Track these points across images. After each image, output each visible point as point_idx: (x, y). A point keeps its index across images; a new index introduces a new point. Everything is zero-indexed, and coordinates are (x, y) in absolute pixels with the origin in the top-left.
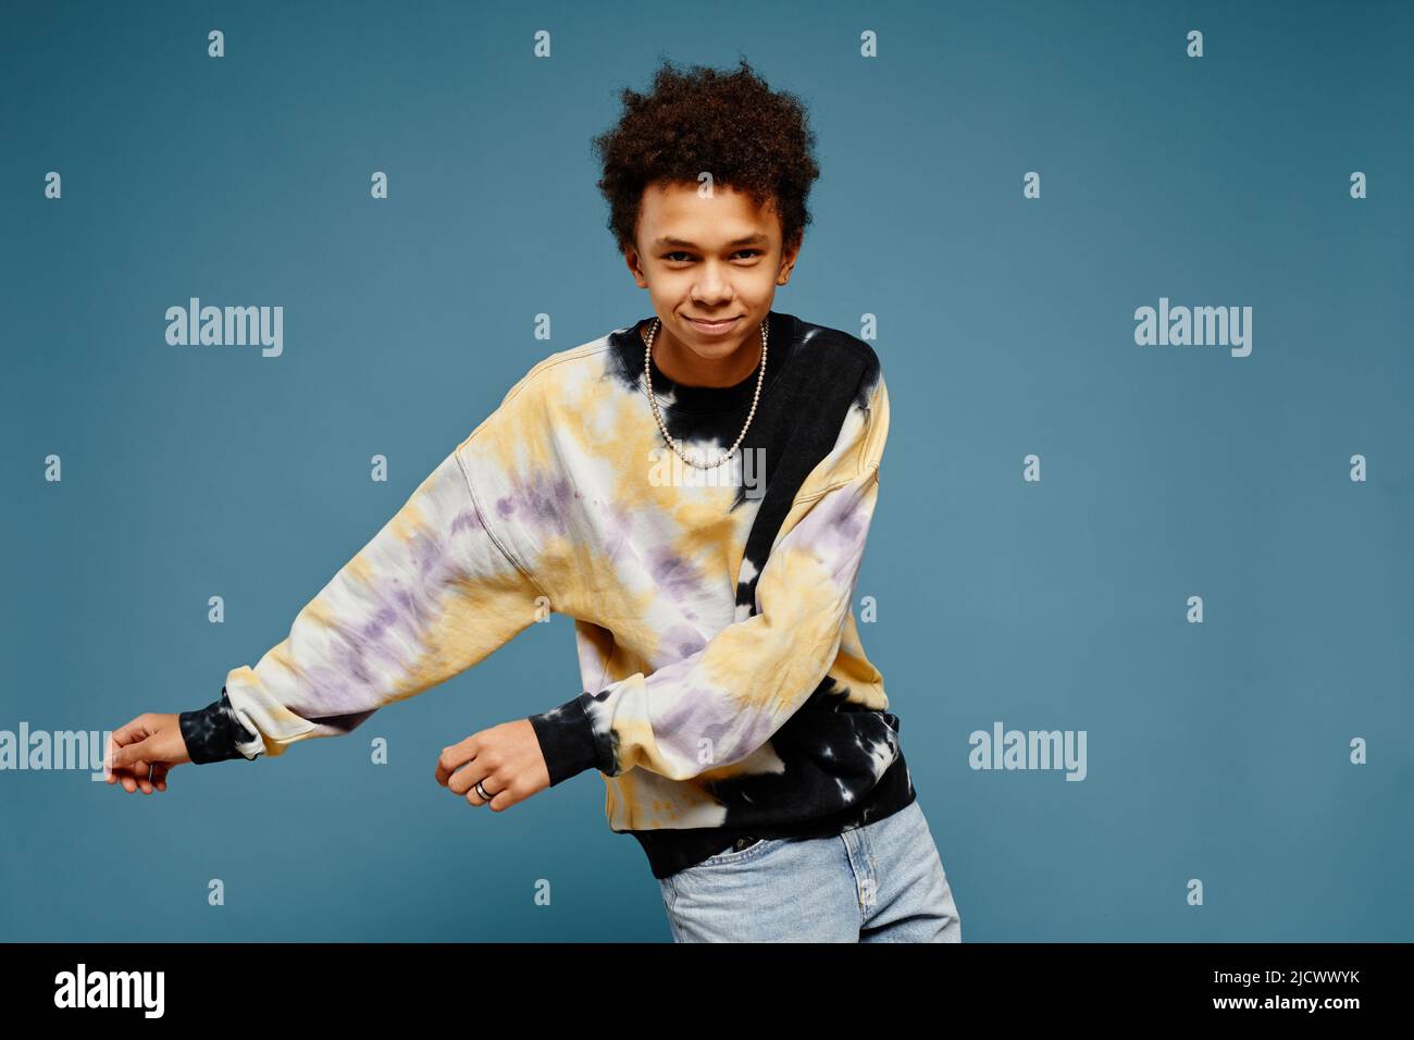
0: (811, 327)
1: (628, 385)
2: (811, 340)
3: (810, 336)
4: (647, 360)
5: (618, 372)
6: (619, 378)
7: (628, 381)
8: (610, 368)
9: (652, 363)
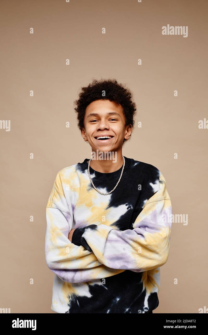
0: (137, 162)
1: (82, 172)
2: (136, 165)
3: (136, 164)
4: (89, 166)
5: (79, 169)
6: (79, 170)
7: (82, 171)
8: (77, 168)
9: (90, 167)
